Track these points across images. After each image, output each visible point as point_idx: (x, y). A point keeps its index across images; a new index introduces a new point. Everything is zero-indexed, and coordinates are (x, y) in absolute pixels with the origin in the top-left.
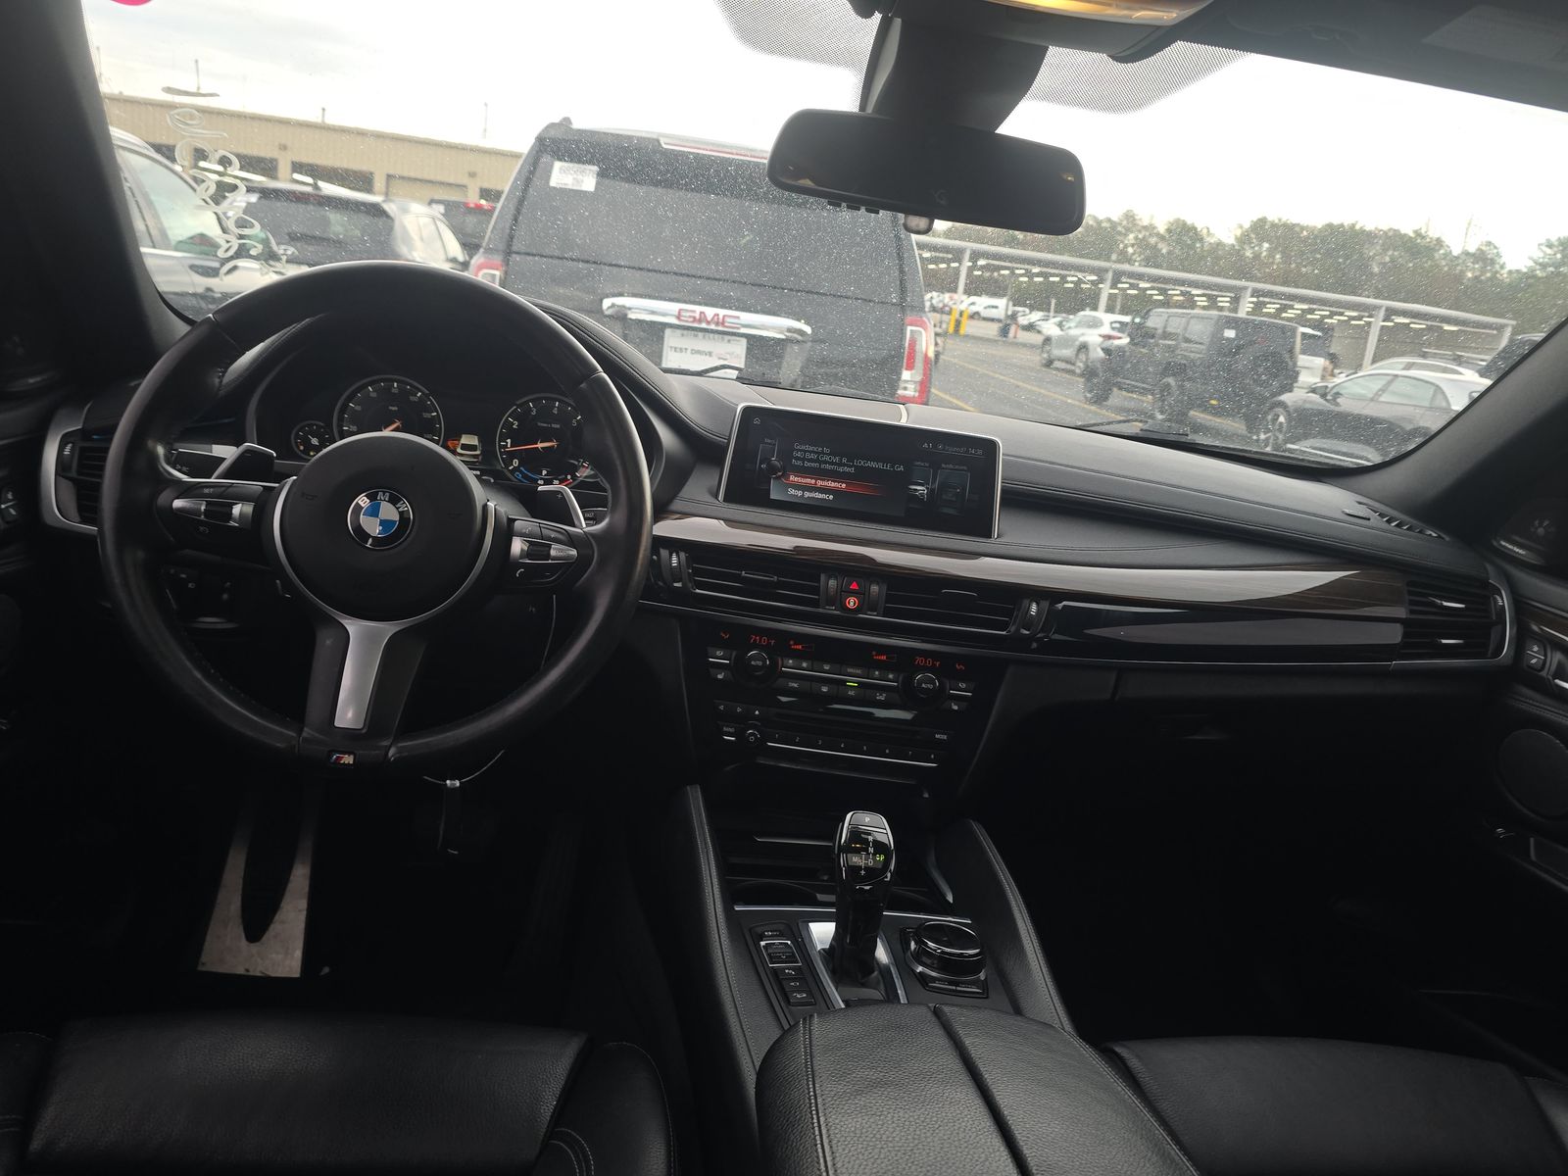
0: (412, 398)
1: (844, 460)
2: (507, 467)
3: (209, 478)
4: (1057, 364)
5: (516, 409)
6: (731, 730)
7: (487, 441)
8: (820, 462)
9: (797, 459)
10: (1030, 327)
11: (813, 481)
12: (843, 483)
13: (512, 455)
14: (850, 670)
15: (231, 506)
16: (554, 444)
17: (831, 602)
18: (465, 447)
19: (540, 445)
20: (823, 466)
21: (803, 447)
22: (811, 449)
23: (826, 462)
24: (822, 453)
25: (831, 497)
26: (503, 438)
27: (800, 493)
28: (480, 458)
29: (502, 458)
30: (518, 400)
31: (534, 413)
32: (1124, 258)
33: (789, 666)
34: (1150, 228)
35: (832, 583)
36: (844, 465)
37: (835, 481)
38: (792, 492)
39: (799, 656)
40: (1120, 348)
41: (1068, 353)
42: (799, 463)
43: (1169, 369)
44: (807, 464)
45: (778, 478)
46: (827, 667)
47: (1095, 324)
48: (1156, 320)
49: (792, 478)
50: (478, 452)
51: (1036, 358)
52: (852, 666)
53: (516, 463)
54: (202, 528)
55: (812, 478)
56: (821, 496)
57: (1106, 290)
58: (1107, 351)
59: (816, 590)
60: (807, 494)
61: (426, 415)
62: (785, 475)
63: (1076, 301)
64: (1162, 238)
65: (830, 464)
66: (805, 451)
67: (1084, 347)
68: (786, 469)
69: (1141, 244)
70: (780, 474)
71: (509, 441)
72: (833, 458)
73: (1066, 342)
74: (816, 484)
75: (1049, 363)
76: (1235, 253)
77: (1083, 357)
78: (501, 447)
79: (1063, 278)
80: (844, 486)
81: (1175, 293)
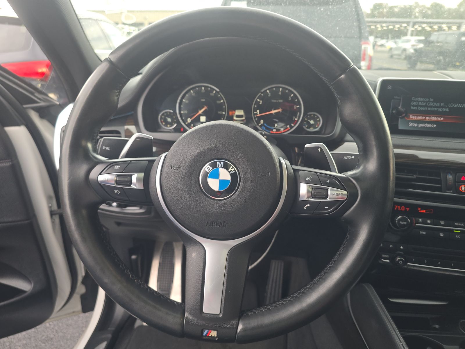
0: (212, 94)
1: (442, 104)
2: (258, 124)
3: (118, 158)
4: (395, 57)
5: (261, 94)
6: (387, 256)
7: (248, 112)
8: (428, 107)
9: (414, 106)
10: (382, 45)
11: (424, 118)
12: (441, 117)
13: (260, 118)
14: (457, 224)
15: (131, 176)
16: (280, 110)
17: (449, 189)
18: (238, 116)
19: (273, 112)
20: (429, 109)
21: (417, 99)
22: (422, 99)
23: (431, 106)
24: (429, 101)
25: (435, 126)
26: (255, 110)
27: (416, 125)
28: (245, 121)
29: (256, 120)
30: (262, 89)
31: (270, 95)
32: (416, 17)
33: (419, 223)
34: (424, 6)
35: (450, 177)
36: (442, 107)
37: (437, 117)
38: (411, 124)
39: (425, 216)
40: (421, 49)
41: (398, 52)
42: (415, 108)
43: (440, 53)
44: (420, 108)
45: (403, 117)
46: (442, 223)
47: (408, 41)
48: (434, 37)
49: (411, 117)
50: (244, 118)
51: (387, 55)
52: (457, 222)
53: (262, 122)
54: (116, 191)
55: (423, 116)
56: (428, 126)
57: (411, 29)
58: (416, 50)
59: (439, 182)
60: (420, 125)
61: (218, 102)
62: (407, 116)
63: (398, 34)
64: (429, 9)
65: (434, 107)
66: (418, 101)
67: (405, 50)
68: (407, 113)
69: (421, 12)
70: (404, 115)
71: (258, 111)
72: (435, 104)
73: (397, 49)
74: (425, 119)
75: (392, 56)
76: (457, 11)
77: (404, 53)
78: (254, 114)
79: (394, 27)
80: (442, 119)
81: (436, 27)
